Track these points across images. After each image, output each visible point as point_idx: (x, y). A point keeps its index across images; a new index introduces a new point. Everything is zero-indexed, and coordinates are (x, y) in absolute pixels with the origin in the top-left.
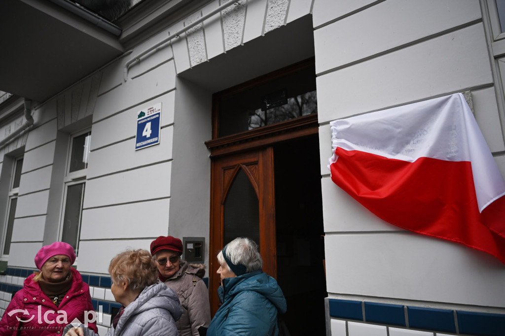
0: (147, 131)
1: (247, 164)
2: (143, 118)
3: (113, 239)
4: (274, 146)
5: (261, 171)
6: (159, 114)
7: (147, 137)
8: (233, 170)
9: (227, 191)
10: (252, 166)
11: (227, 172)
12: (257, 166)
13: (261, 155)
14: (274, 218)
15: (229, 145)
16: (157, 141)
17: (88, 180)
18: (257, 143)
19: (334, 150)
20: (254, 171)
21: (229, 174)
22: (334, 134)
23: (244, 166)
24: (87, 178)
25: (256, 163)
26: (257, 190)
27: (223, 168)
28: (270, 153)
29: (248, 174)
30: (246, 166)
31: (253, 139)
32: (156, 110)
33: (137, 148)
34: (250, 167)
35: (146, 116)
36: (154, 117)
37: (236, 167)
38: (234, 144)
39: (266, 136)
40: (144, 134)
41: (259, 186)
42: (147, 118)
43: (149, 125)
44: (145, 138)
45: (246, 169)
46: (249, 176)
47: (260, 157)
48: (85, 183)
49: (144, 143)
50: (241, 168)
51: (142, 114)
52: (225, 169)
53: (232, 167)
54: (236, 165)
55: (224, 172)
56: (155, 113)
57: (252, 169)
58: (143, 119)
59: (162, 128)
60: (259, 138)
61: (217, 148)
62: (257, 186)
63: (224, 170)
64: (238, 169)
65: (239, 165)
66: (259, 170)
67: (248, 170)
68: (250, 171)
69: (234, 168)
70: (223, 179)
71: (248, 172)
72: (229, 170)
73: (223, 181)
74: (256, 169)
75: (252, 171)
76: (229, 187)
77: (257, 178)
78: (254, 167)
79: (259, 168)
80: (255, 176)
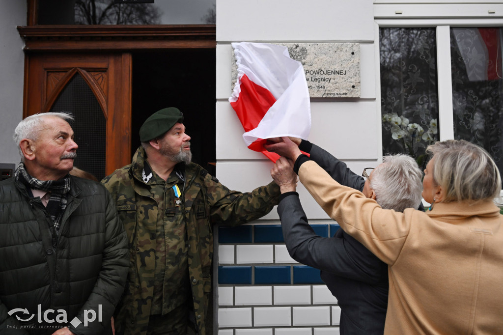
1: (89, 70)
4: (134, 53)
5: (112, 82)
8: (62, 75)
9: (52, 104)
10: (96, 73)
11: (52, 75)
12: (104, 74)
13: (112, 60)
14: (130, 142)
15: (60, 39)
18: (108, 45)
19: (240, 75)
20: (100, 80)
21: (55, 81)
23: (85, 71)
25: (104, 70)
26: (104, 105)
27: (45, 69)
28: (127, 62)
29: (90, 83)
30: (88, 71)
31: (103, 39)
34: (93, 73)
37: (71, 71)
38: (71, 39)
39: (124, 39)
41: (107, 101)
45: (87, 76)
46: (92, 86)
47: (111, 64)
50: (77, 74)
52: (50, 71)
53: (65, 70)
54: (70, 69)
55: (48, 76)
57: (97, 77)
60: (113, 39)
61: (39, 39)
62: (104, 100)
63: (48, 72)
64: (73, 74)
65: (76, 68)
66: (108, 80)
67: (90, 78)
68: (94, 79)
69: (67, 72)
70: (45, 85)
71: (90, 80)
72: (57, 73)
73: (45, 87)
74: (103, 78)
75: (96, 80)
76: (56, 97)
77: (105, 90)
78: (100, 75)
79: (108, 77)
80: (102, 86)
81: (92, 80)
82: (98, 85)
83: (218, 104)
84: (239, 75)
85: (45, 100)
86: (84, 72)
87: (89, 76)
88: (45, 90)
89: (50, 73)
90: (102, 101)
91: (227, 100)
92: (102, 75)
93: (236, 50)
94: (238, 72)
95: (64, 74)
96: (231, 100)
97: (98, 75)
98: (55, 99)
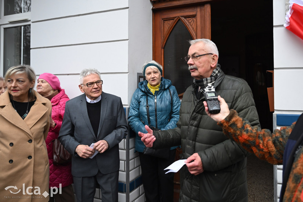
1: (186, 17)
3: (68, 75)
4: (212, 3)
5: (199, 23)
9: (166, 39)
10: (190, 19)
13: (199, 9)
17: (33, 22)
20: (192, 22)
21: (168, 25)
24: (31, 21)
25: (194, 16)
27: (163, 19)
28: (208, 9)
29: (187, 25)
34: (188, 19)
37: (176, 19)
46: (188, 26)
47: (198, 12)
48: (30, 25)
52: (165, 20)
53: (173, 19)
54: (175, 17)
55: (164, 23)
57: (190, 21)
61: (160, 1)
62: (195, 35)
63: (164, 21)
64: (178, 20)
65: (179, 17)
66: (197, 22)
67: (186, 21)
69: (174, 19)
70: (163, 28)
71: (187, 23)
72: (169, 21)
73: (163, 30)
74: (193, 21)
75: (190, 23)
76: (169, 35)
77: (195, 29)
78: (192, 19)
79: (197, 20)
80: (193, 26)
81: (188, 23)
82: (191, 26)
85: (163, 38)
86: (183, 18)
88: (163, 31)
89: (165, 21)
90: (194, 35)
91: (282, 26)
92: (193, 20)
95: (172, 21)
97: (191, 20)
98: (168, 36)
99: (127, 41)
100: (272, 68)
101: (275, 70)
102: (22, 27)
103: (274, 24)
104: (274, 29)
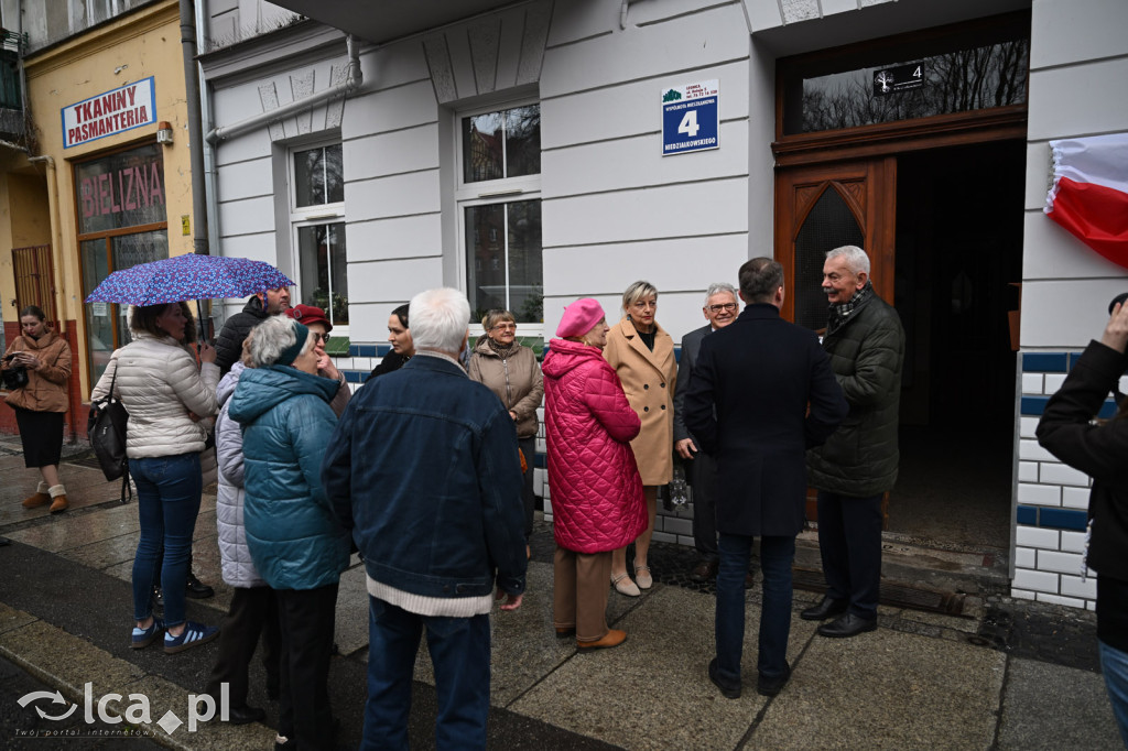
0: (687, 125)
1: (843, 182)
2: (675, 101)
4: (901, 158)
5: (871, 194)
6: (715, 98)
7: (690, 135)
8: (812, 190)
9: (801, 224)
10: (851, 184)
11: (801, 190)
12: (860, 185)
13: (871, 168)
15: (815, 151)
16: (712, 145)
18: (870, 151)
19: (1057, 180)
20: (857, 191)
21: (804, 198)
22: (1057, 159)
23: (839, 184)
25: (861, 180)
26: (862, 221)
27: (794, 185)
28: (891, 167)
29: (846, 197)
31: (863, 145)
32: (709, 90)
33: (665, 152)
34: (847, 185)
35: (684, 99)
36: (704, 103)
37: (822, 184)
40: (682, 129)
41: (865, 216)
42: (686, 103)
43: (691, 116)
44: (685, 137)
45: (841, 188)
46: (848, 199)
47: (870, 173)
48: (539, 201)
49: (683, 145)
50: (830, 186)
51: (672, 95)
52: (798, 187)
53: (816, 184)
54: (822, 182)
55: (796, 192)
56: (705, 96)
57: (852, 189)
58: (677, 104)
59: (721, 122)
60: (876, 143)
61: (791, 153)
62: (862, 215)
63: (796, 188)
64: (826, 187)
65: (829, 181)
66: (866, 191)
67: (846, 190)
68: (849, 191)
69: (819, 186)
70: (794, 203)
71: (845, 194)
72: (807, 188)
73: (794, 205)
74: (860, 188)
75: (852, 192)
77: (862, 203)
78: (857, 186)
79: (867, 187)
80: (859, 199)
81: (847, 193)
82: (855, 198)
83: (1027, 216)
84: (1055, 180)
85: (794, 221)
86: (837, 184)
87: (843, 188)
88: (794, 209)
89: (798, 190)
90: (860, 215)
91: (1041, 209)
93: (1055, 150)
94: (1054, 177)
95: (814, 188)
96: (1046, 210)
97: (853, 187)
99: (747, 235)
100: (1019, 279)
101: (1023, 283)
102: (506, 206)
103: (1027, 207)
104: (1026, 214)
